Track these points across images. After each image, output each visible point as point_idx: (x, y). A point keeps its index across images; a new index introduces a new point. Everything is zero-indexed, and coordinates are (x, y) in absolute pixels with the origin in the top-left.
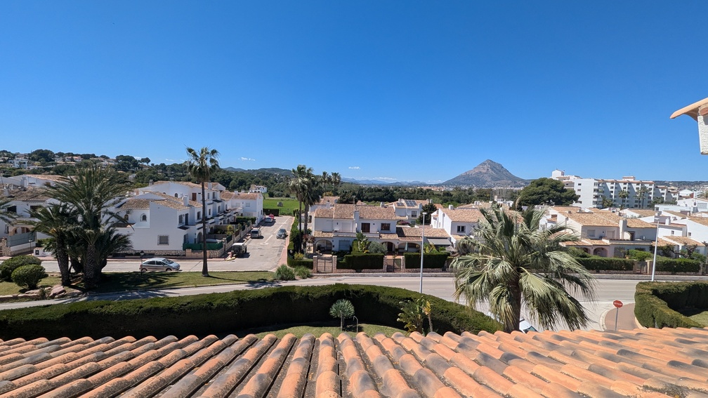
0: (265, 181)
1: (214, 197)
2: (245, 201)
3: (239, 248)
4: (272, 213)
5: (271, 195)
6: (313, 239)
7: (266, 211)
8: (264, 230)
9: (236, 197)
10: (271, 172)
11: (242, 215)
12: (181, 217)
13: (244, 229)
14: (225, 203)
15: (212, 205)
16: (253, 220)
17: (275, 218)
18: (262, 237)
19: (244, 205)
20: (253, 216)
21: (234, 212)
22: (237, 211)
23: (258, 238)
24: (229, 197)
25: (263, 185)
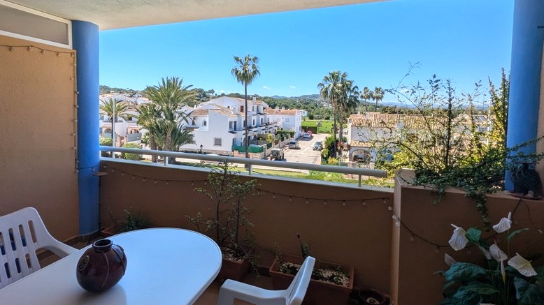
0: (306, 106)
1: (258, 110)
2: (285, 117)
3: (278, 153)
4: (309, 131)
5: (311, 118)
6: (349, 147)
7: (304, 129)
8: (301, 144)
9: (277, 113)
10: (313, 99)
11: (282, 129)
12: (231, 123)
13: (283, 140)
14: (268, 116)
15: (256, 116)
16: (292, 134)
17: (313, 135)
18: (300, 149)
19: (284, 120)
20: (292, 131)
21: (275, 125)
22: (278, 125)
23: (296, 149)
24: (271, 113)
25: (304, 108)
